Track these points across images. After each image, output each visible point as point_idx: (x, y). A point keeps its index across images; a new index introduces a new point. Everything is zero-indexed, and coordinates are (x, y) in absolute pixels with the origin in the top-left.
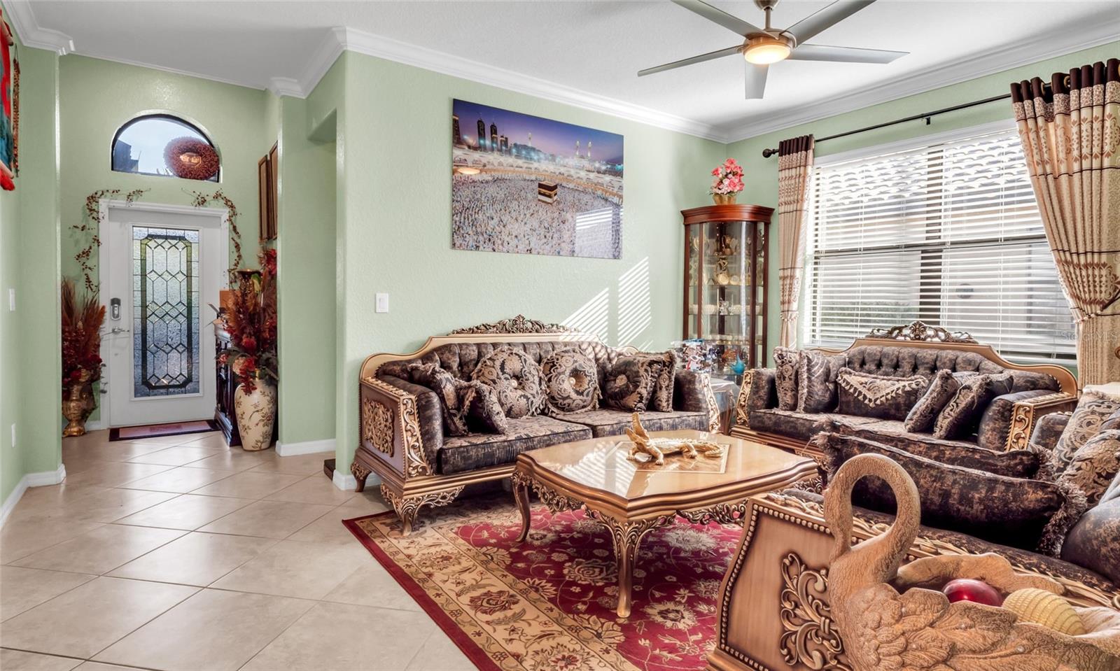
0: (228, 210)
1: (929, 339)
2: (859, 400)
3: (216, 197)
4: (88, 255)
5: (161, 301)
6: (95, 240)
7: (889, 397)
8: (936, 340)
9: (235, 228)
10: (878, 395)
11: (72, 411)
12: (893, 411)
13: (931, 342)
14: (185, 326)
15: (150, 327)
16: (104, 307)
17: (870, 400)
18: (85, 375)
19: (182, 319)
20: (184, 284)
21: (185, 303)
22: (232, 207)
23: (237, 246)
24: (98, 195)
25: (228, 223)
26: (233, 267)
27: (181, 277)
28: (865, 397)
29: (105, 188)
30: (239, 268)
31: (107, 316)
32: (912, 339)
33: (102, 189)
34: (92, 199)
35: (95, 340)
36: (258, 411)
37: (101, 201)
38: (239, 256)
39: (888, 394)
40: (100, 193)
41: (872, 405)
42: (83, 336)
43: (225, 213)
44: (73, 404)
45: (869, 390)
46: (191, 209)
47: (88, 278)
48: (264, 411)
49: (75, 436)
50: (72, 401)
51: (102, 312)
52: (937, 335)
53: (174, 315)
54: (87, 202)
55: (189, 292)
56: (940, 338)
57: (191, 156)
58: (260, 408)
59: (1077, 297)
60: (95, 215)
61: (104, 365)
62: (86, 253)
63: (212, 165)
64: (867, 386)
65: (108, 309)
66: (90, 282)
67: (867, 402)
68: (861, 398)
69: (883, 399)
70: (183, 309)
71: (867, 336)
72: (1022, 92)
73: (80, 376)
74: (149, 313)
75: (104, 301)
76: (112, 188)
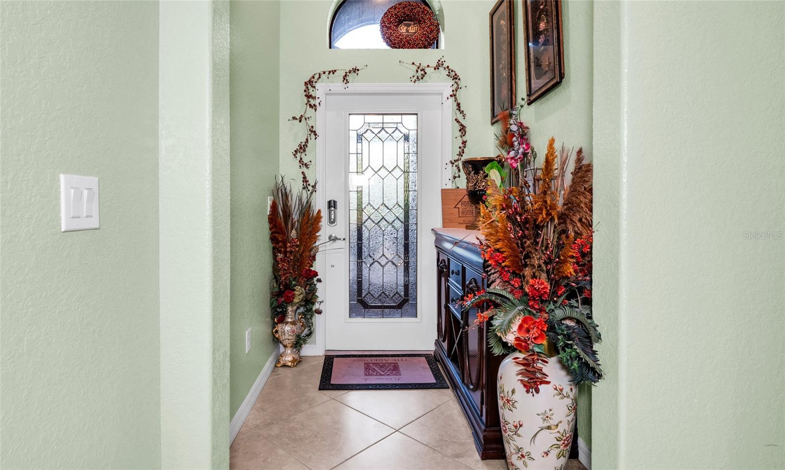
0: (451, 82)
3: (437, 68)
4: (304, 151)
5: (377, 203)
6: (312, 131)
9: (458, 105)
11: (287, 336)
14: (401, 234)
15: (365, 234)
16: (319, 211)
18: (299, 293)
19: (399, 225)
20: (401, 181)
21: (402, 205)
22: (456, 78)
23: (463, 129)
24: (315, 80)
25: (452, 99)
26: (457, 158)
27: (398, 173)
29: (320, 71)
30: (465, 157)
31: (324, 222)
33: (319, 72)
34: (310, 83)
35: (310, 251)
36: (549, 428)
37: (317, 85)
38: (464, 143)
40: (317, 77)
42: (297, 246)
43: (447, 87)
44: (288, 328)
46: (411, 87)
47: (305, 178)
48: (561, 428)
49: (288, 366)
50: (287, 323)
51: (318, 217)
53: (391, 220)
54: (304, 88)
55: (407, 190)
57: (408, 25)
58: (553, 422)
60: (312, 102)
61: (319, 281)
62: (303, 148)
63: (432, 31)
65: (325, 214)
66: (307, 181)
70: (400, 213)
73: (294, 296)
74: (365, 218)
75: (319, 204)
76: (327, 69)
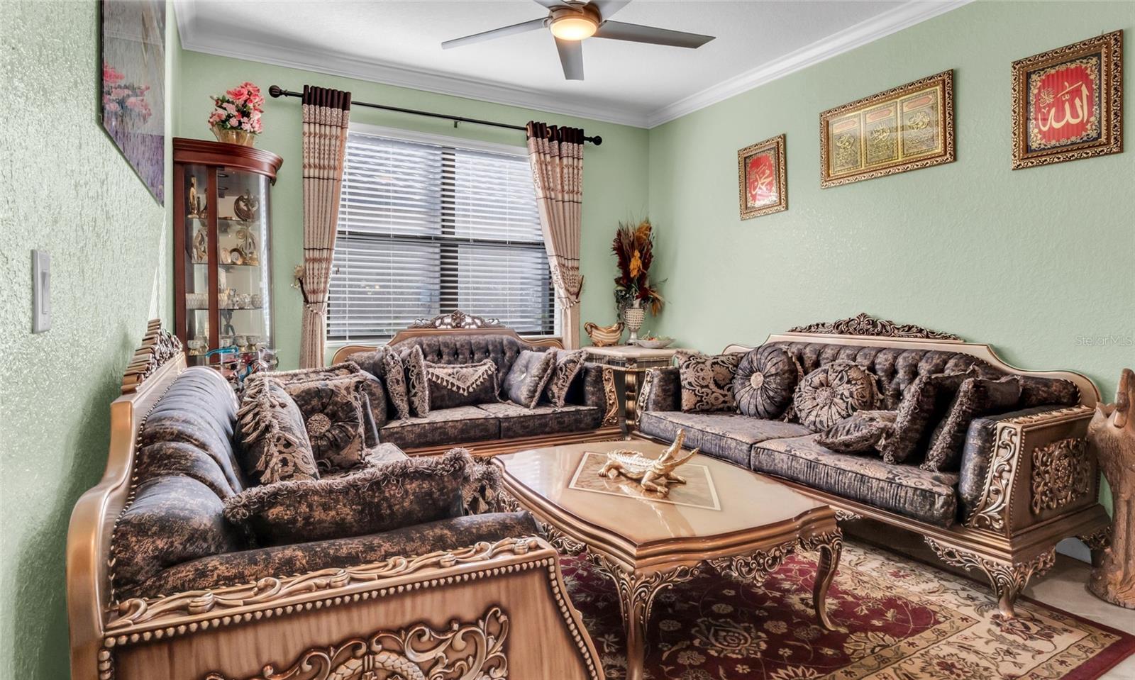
1: (467, 327)
2: (453, 391)
7: (478, 383)
8: (474, 327)
10: (468, 384)
12: (483, 396)
13: (469, 329)
17: (464, 390)
28: (459, 388)
32: (453, 327)
39: (476, 380)
41: (466, 394)
45: (458, 380)
52: (474, 323)
56: (476, 324)
59: (568, 290)
64: (456, 376)
67: (461, 391)
68: (455, 389)
69: (474, 386)
71: (409, 328)
72: (538, 130)
